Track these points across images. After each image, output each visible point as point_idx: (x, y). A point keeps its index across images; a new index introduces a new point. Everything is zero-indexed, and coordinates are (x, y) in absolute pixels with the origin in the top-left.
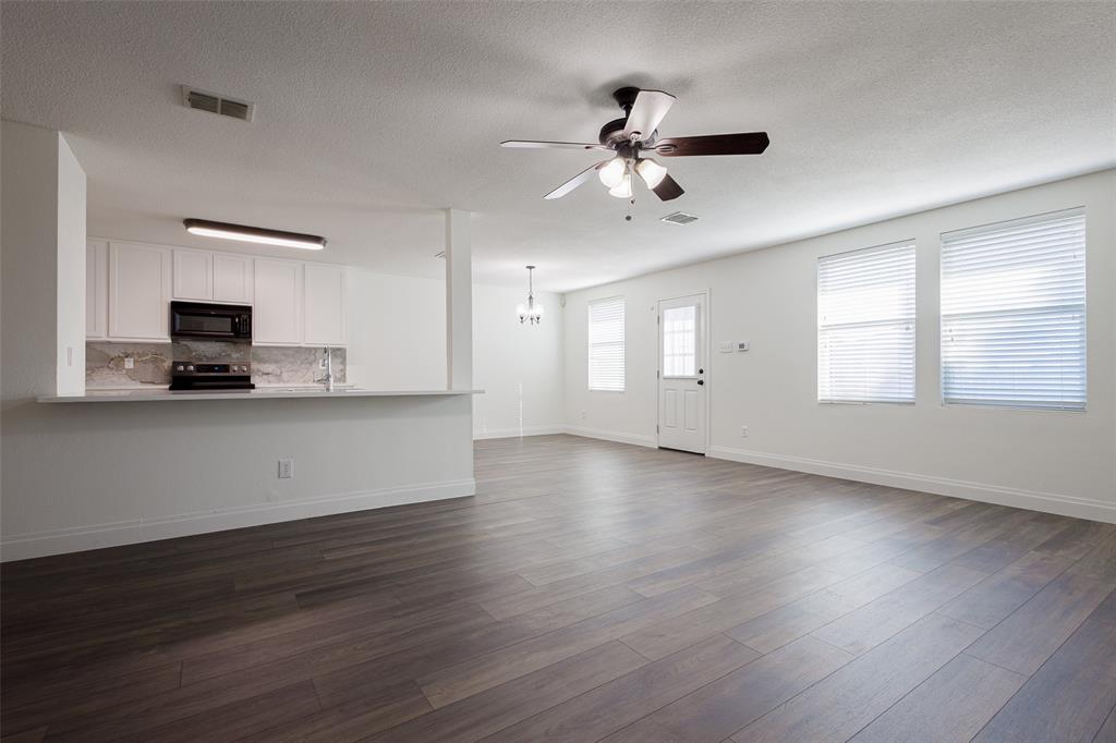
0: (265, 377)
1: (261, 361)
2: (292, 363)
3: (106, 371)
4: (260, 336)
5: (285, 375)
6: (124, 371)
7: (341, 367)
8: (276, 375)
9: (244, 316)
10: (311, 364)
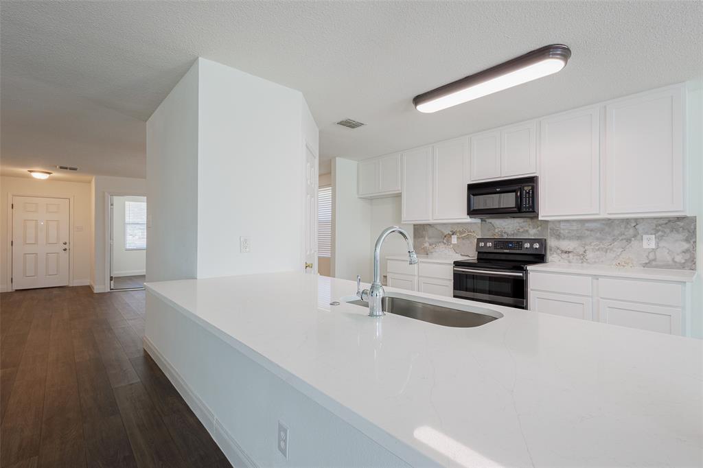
0: (565, 256)
1: (559, 237)
2: (597, 239)
3: (442, 245)
4: (548, 208)
5: (590, 255)
6: (452, 246)
7: (686, 246)
8: (578, 255)
9: (527, 189)
10: (629, 240)
